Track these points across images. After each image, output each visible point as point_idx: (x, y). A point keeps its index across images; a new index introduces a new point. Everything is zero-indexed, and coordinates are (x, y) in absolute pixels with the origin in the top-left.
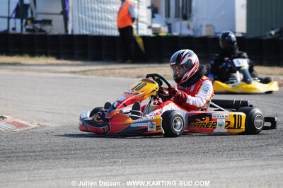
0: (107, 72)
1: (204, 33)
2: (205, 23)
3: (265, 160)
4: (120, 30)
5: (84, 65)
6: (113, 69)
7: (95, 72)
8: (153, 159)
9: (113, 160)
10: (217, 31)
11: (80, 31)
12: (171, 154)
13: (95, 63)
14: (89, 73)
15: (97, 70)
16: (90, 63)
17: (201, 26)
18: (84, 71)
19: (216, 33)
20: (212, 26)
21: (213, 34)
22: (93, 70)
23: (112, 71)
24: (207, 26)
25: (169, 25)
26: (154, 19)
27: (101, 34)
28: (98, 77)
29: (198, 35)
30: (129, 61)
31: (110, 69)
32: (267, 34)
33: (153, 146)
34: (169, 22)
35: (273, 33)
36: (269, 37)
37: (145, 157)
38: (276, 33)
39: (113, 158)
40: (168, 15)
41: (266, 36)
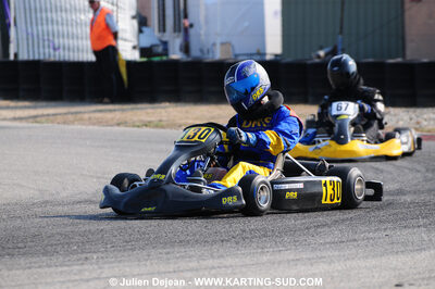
0: (70, 117)
1: (218, 55)
2: (218, 41)
3: (314, 249)
4: (96, 53)
5: (35, 107)
6: (80, 113)
7: (51, 118)
8: (145, 253)
9: (84, 255)
10: (237, 52)
12: (172, 244)
13: (53, 103)
14: (43, 119)
15: (55, 115)
16: (44, 104)
17: (214, 44)
18: (35, 117)
19: (237, 55)
20: (230, 44)
21: (233, 57)
22: (48, 115)
23: (79, 116)
24: (222, 44)
25: (165, 44)
26: (141, 35)
27: (62, 59)
28: (56, 125)
29: (210, 58)
30: (106, 100)
31: (77, 113)
32: (313, 55)
33: (144, 233)
34: (164, 39)
35: (322, 53)
36: (317, 60)
37: (133, 250)
38: (326, 55)
39: (83, 252)
40: (163, 28)
41: (311, 59)
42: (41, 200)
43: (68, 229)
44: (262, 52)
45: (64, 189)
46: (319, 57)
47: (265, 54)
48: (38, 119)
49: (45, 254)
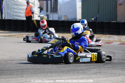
1: (63, 19)
2: (63, 15)
3: (88, 75)
5: (10, 33)
6: (23, 35)
8: (40, 75)
9: (22, 75)
10: (68, 18)
11: (8, 18)
12: (48, 72)
13: (15, 32)
14: (12, 36)
15: (15, 35)
16: (12, 32)
17: (62, 16)
19: (68, 19)
20: (67, 16)
21: (67, 20)
22: (13, 35)
24: (64, 16)
25: (48, 16)
26: (41, 13)
27: (17, 19)
28: (16, 38)
29: (61, 20)
30: (30, 31)
31: (21, 35)
32: (90, 20)
33: (39, 69)
34: (48, 14)
35: (93, 19)
36: (91, 21)
37: (36, 74)
38: (94, 20)
39: (22, 74)
40: (47, 11)
41: (90, 21)
42: (10, 59)
43: (18, 68)
44: (76, 18)
45: (17, 56)
46: (92, 20)
47: (76, 19)
48: (11, 36)
49: (11, 74)
